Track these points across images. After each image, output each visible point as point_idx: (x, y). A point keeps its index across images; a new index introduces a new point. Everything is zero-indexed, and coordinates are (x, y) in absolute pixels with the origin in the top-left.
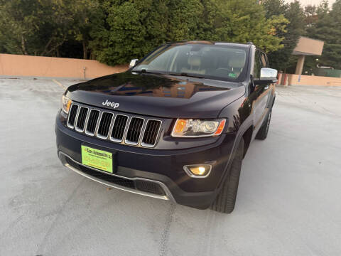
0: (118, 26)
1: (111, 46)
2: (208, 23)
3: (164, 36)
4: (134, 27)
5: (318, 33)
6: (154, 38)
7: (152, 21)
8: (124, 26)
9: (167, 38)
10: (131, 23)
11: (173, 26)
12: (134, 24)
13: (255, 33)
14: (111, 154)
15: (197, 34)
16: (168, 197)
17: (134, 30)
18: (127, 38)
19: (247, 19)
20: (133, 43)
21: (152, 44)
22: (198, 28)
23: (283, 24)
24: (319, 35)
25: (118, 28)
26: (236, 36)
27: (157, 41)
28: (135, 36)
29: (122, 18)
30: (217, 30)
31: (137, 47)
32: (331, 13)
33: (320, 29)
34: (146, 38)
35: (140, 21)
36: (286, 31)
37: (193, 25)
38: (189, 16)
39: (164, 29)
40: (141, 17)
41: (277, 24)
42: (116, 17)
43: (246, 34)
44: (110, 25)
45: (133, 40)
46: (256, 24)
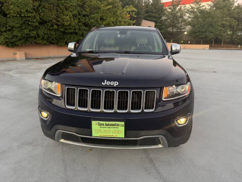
0: (14, 13)
1: (9, 30)
2: (86, 11)
3: (54, 21)
4: (30, 15)
5: (146, 17)
6: (46, 22)
7: (43, 9)
8: (20, 13)
9: (57, 23)
10: (27, 11)
11: (60, 13)
12: (29, 12)
13: (117, 17)
14: (123, 123)
15: (79, 19)
16: (163, 145)
17: (30, 17)
18: (24, 23)
19: (110, 8)
20: (30, 28)
21: (46, 28)
22: (79, 15)
23: (132, 11)
24: (147, 18)
25: (15, 15)
26: (105, 20)
27: (50, 25)
28: (31, 22)
29: (18, 7)
30: (93, 16)
31: (33, 30)
32: (152, 5)
33: (147, 14)
34: (40, 23)
35: (34, 9)
36: (135, 16)
37: (76, 12)
38: (72, 5)
39: (54, 16)
40: (34, 6)
41: (130, 12)
42: (12, 6)
43: (112, 19)
44: (7, 13)
45: (29, 25)
46: (117, 12)
